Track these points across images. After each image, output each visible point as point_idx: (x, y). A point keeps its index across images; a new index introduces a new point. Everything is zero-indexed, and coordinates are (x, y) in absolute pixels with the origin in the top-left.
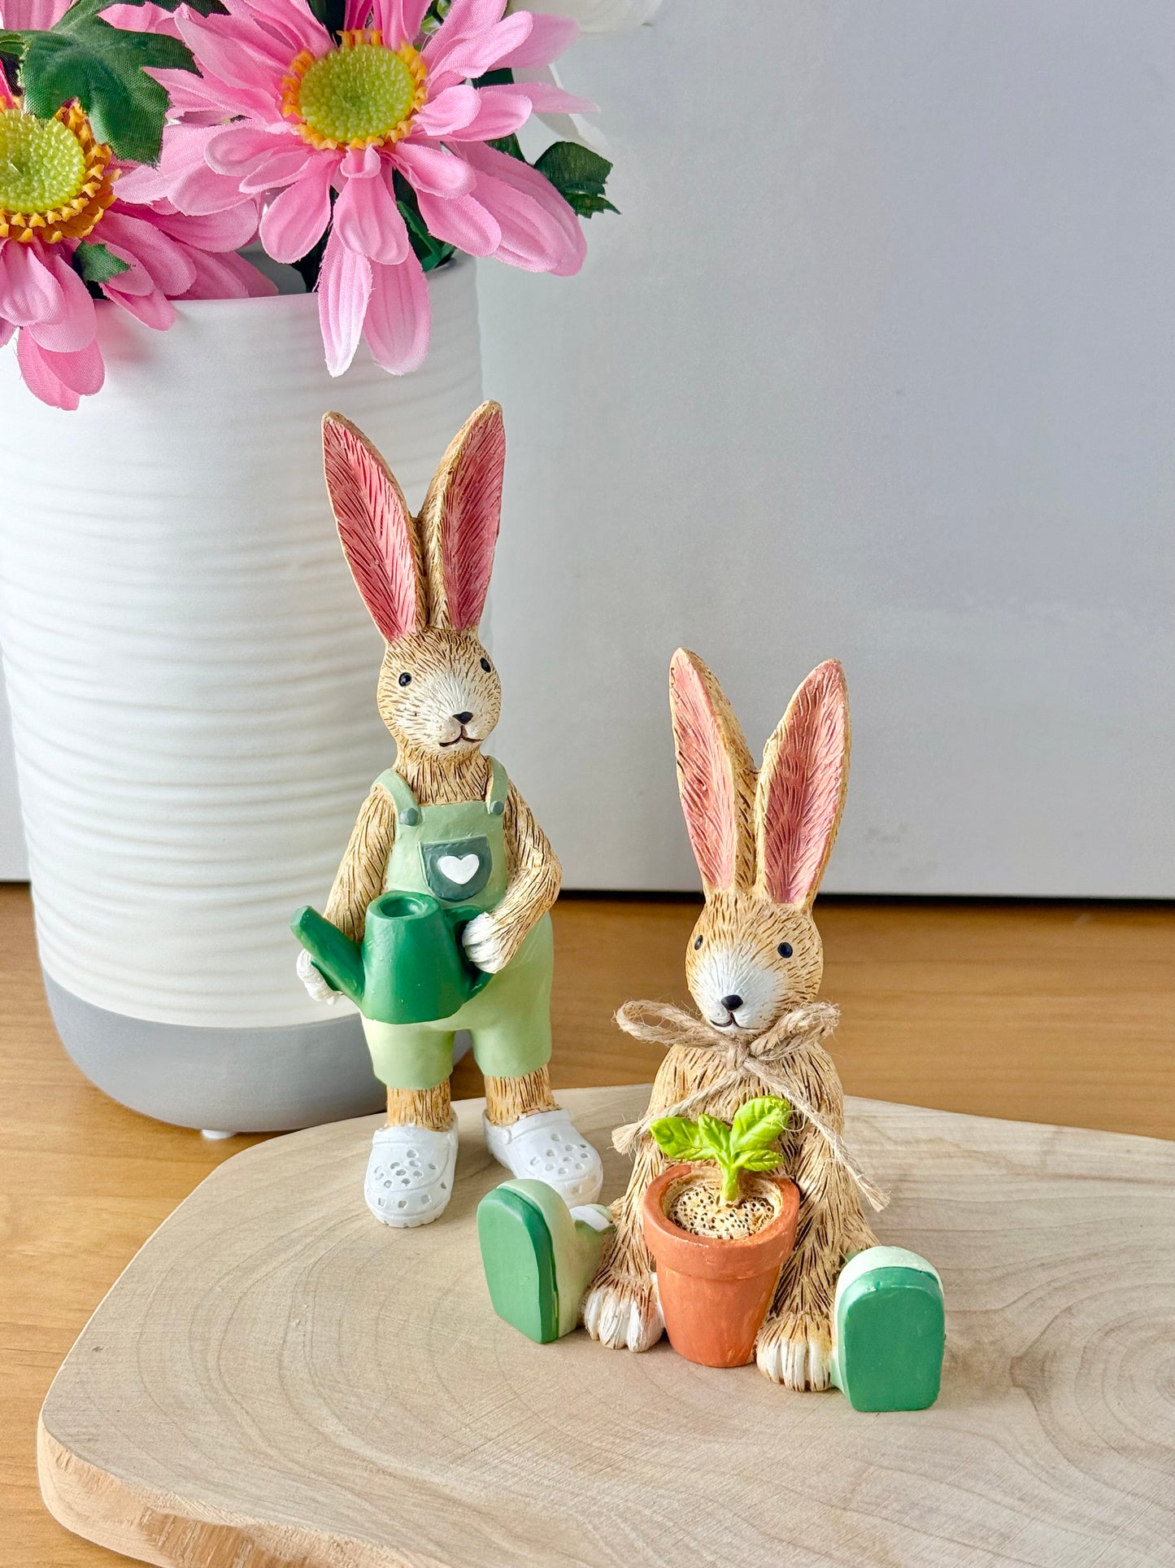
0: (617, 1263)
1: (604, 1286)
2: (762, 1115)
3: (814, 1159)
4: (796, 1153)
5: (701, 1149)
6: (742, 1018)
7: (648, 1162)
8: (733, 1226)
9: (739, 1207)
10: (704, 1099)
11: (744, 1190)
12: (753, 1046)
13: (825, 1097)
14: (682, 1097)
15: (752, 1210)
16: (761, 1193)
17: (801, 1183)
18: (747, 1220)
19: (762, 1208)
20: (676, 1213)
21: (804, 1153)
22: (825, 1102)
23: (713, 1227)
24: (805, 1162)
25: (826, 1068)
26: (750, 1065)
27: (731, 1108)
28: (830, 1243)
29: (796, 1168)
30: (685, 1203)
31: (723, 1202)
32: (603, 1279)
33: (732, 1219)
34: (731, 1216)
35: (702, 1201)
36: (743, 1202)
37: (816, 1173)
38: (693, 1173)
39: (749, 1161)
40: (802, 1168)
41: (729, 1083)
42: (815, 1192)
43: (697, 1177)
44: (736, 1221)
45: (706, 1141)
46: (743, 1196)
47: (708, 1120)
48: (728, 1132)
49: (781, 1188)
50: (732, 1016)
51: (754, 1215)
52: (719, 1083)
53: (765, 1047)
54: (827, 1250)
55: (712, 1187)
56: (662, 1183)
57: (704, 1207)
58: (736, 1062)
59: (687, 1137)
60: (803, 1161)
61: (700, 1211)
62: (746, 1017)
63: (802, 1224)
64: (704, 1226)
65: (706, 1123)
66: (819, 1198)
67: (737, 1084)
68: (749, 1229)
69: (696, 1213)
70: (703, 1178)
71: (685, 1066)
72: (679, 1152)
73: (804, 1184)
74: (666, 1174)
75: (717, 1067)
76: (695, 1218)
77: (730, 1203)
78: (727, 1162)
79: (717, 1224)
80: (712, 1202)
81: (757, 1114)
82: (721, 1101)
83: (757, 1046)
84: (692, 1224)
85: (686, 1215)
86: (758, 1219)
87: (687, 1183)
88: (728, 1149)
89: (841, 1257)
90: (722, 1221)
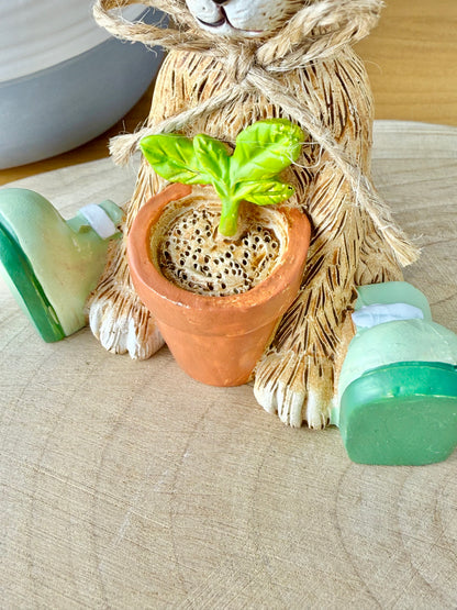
0: (120, 273)
1: (105, 298)
2: (268, 142)
3: (331, 191)
4: (310, 181)
5: (199, 173)
6: (236, 16)
7: (147, 176)
8: (227, 272)
9: (238, 243)
10: (202, 114)
11: (249, 219)
12: (260, 52)
13: (352, 118)
14: (183, 108)
15: (254, 247)
16: (268, 222)
17: (314, 215)
18: (245, 263)
19: (265, 245)
20: (168, 244)
21: (320, 182)
22: (351, 125)
23: (206, 268)
24: (320, 193)
25: (357, 79)
26: (256, 78)
27: (235, 128)
28: (342, 283)
29: (310, 196)
30: (179, 232)
31: (220, 237)
32: (105, 288)
33: (227, 261)
34: (228, 255)
35: (198, 232)
36: (245, 236)
37: (332, 207)
38: (194, 194)
39: (252, 194)
40: (316, 199)
41: (231, 98)
42: (330, 228)
43: (198, 198)
44: (231, 264)
45: (203, 166)
46: (245, 226)
47: (204, 143)
48: (228, 157)
49: (289, 222)
50: (223, 11)
51: (255, 255)
52: (221, 95)
53: (275, 55)
54: (338, 289)
55: (213, 212)
56: (156, 207)
57: (199, 240)
58: (236, 74)
59: (182, 158)
60: (317, 192)
61: (194, 245)
62: (242, 14)
63: (311, 262)
64: (196, 266)
65: (201, 146)
66: (333, 236)
67: (242, 99)
68: (245, 276)
69: (189, 248)
70: (205, 199)
71: (183, 71)
72: (173, 175)
73: (318, 218)
74: (165, 193)
75: (219, 75)
76: (187, 254)
77: (228, 238)
78: (226, 193)
79: (210, 264)
80: (209, 234)
81: (261, 142)
82: (223, 116)
83: (265, 52)
84: (182, 263)
85: (178, 248)
86: (259, 261)
87: (186, 204)
88: (227, 179)
89: (353, 291)
90: (216, 262)
